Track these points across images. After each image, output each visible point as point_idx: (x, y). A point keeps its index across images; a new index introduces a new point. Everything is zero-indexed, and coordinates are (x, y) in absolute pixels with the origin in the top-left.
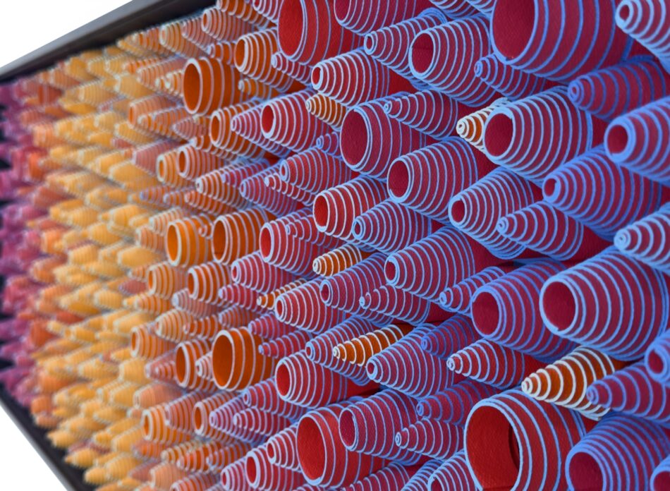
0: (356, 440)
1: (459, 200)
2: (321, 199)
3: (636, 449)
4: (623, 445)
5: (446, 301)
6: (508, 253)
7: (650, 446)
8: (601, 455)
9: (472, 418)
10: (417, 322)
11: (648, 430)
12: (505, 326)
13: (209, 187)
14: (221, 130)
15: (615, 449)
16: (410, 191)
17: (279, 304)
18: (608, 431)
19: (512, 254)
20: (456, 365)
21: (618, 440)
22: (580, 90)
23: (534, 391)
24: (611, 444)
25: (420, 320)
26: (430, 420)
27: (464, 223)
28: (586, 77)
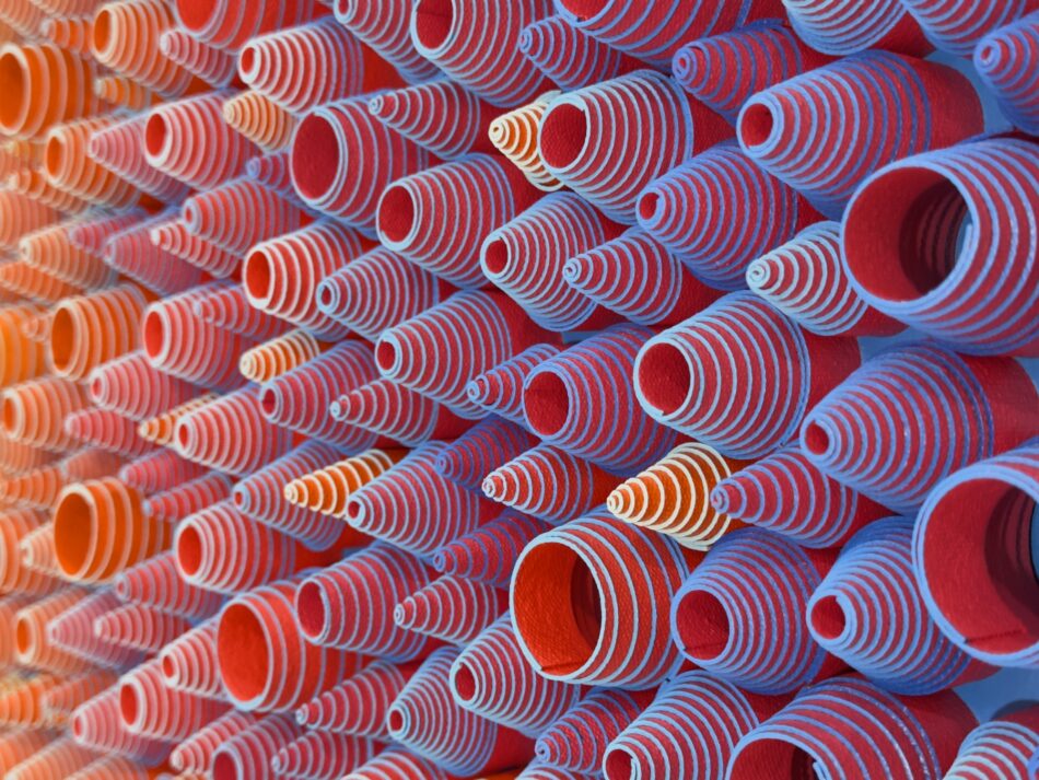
0: (327, 626)
1: (497, 239)
2: (260, 257)
3: (771, 579)
4: (752, 576)
5: (478, 393)
6: (566, 321)
7: (789, 575)
8: (724, 590)
9: (522, 566)
10: (417, 440)
11: (783, 552)
12: (577, 419)
13: (43, 254)
14: (66, 158)
15: (743, 581)
16: (416, 233)
17: (184, 430)
18: (729, 558)
19: (572, 322)
20: (497, 488)
21: (745, 569)
22: (692, 62)
23: (625, 509)
24: (736, 575)
25: (421, 437)
26: (454, 577)
27: (505, 275)
28: (697, 43)
